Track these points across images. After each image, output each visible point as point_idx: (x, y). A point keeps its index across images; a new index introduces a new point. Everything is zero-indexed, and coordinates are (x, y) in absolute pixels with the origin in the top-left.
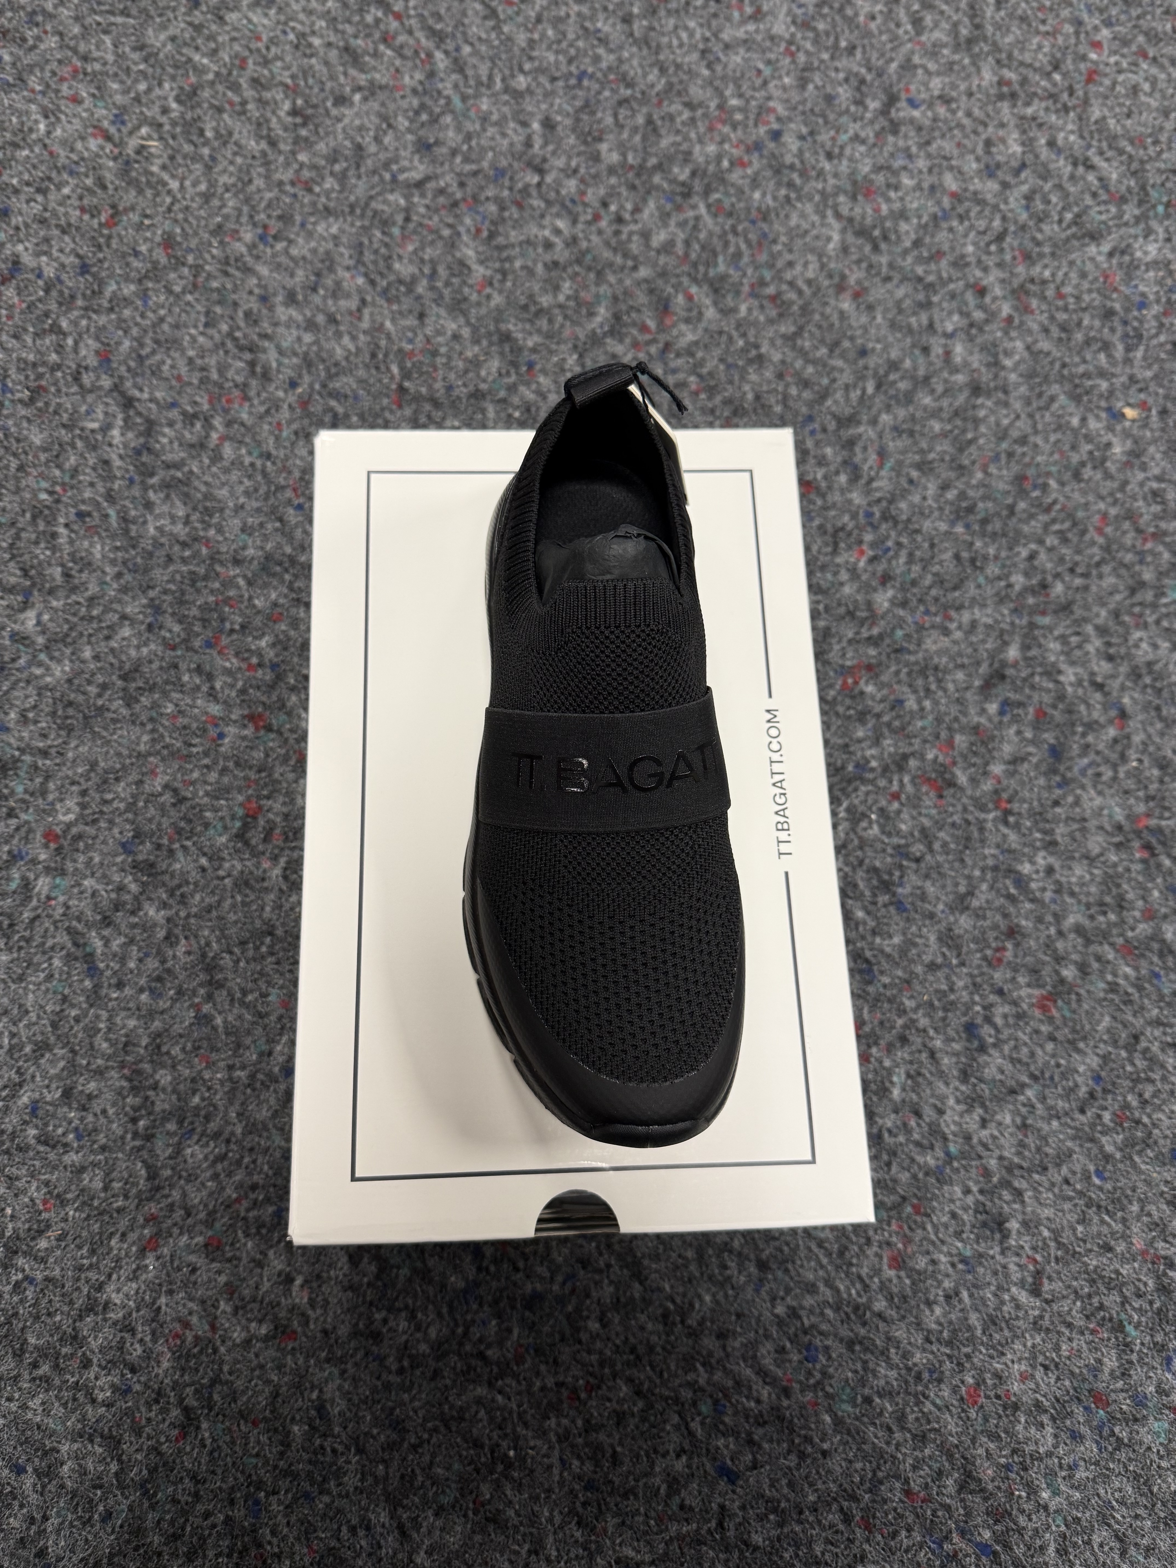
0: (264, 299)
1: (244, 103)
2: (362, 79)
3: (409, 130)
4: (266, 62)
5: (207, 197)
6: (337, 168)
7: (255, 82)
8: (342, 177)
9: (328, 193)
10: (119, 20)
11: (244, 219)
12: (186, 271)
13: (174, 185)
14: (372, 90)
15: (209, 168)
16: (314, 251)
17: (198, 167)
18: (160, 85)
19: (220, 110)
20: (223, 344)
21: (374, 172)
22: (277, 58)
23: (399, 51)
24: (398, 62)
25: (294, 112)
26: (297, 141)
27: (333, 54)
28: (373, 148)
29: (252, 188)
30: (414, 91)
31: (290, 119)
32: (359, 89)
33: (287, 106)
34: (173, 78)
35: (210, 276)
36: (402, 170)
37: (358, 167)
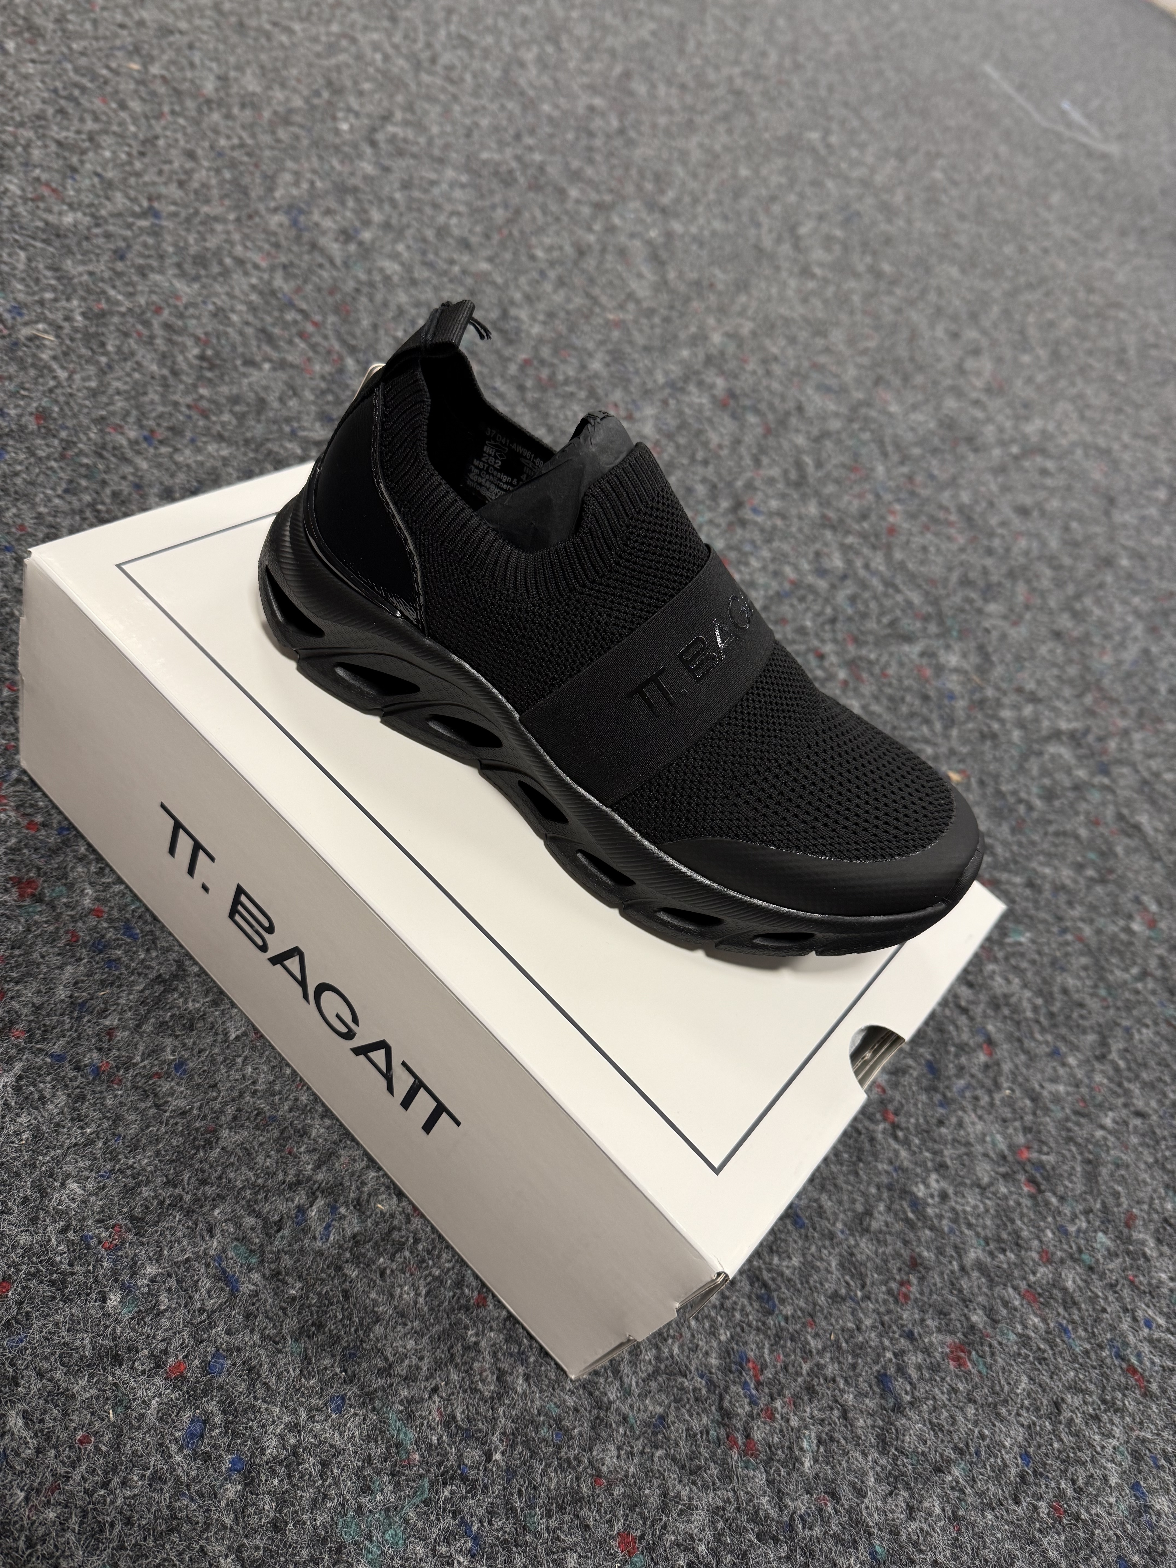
0: (138, 487)
1: (152, 337)
2: (275, 355)
3: (314, 403)
4: (181, 316)
5: (94, 394)
6: (237, 408)
7: (167, 326)
8: (241, 418)
9: (223, 425)
10: (39, 244)
11: (131, 420)
12: (56, 442)
13: (63, 375)
14: (282, 365)
15: (102, 372)
16: (201, 464)
17: (92, 370)
18: (68, 299)
19: (126, 335)
20: (81, 512)
21: (275, 422)
22: (193, 316)
23: (314, 347)
24: (311, 354)
25: (202, 357)
26: (200, 378)
27: (249, 331)
28: (276, 405)
29: (146, 399)
30: (323, 378)
31: (196, 362)
32: (270, 360)
33: (196, 351)
34: (83, 299)
35: (81, 453)
36: (304, 429)
37: (259, 413)
